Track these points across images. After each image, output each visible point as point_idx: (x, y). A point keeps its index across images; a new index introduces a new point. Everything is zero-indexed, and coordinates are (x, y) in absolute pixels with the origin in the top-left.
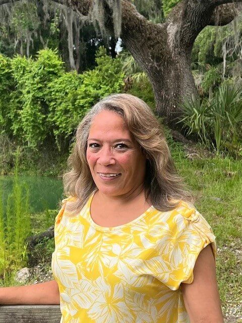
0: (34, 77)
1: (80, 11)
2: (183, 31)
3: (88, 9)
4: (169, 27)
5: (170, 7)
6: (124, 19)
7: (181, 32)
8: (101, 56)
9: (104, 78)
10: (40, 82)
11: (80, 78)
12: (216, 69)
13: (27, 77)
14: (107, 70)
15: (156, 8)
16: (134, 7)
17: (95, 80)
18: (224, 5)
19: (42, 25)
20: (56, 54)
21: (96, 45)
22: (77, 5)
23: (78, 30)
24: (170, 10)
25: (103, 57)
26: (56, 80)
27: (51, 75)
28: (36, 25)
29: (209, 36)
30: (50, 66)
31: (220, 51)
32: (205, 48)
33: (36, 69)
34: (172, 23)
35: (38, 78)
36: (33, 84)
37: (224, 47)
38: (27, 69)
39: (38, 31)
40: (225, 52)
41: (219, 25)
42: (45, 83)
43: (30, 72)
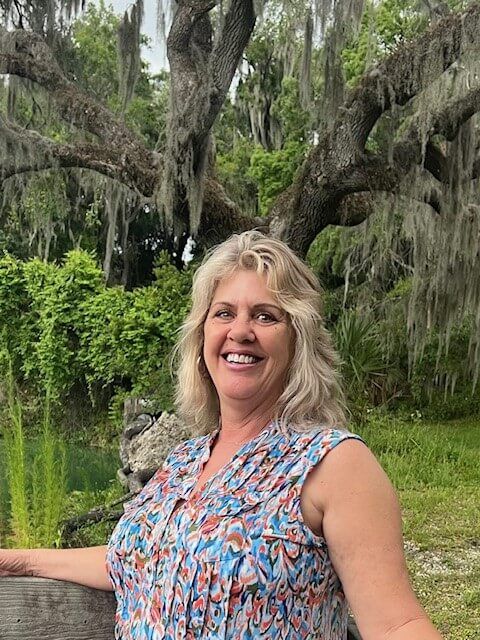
0: (58, 292)
1: (140, 190)
2: (293, 229)
3: (153, 188)
4: (272, 223)
5: (269, 197)
6: (206, 205)
7: (290, 231)
8: (161, 266)
9: (164, 300)
10: (67, 301)
11: (128, 298)
12: (334, 295)
13: (47, 292)
14: (170, 288)
15: (247, 196)
16: (222, 189)
17: (151, 302)
18: (355, 194)
19: (72, 212)
20: (94, 259)
21: (153, 248)
22: (136, 181)
23: (126, 224)
24: (269, 200)
25: (164, 267)
26: (92, 299)
27: (84, 290)
28: (63, 212)
29: (326, 244)
30: (83, 276)
31: (341, 267)
32: (320, 262)
33: (62, 280)
34: (277, 218)
35: (65, 294)
36: (56, 303)
37: (347, 262)
38: (49, 279)
39: (66, 221)
40: (348, 269)
41: (346, 225)
42: (75, 301)
43: (53, 284)
